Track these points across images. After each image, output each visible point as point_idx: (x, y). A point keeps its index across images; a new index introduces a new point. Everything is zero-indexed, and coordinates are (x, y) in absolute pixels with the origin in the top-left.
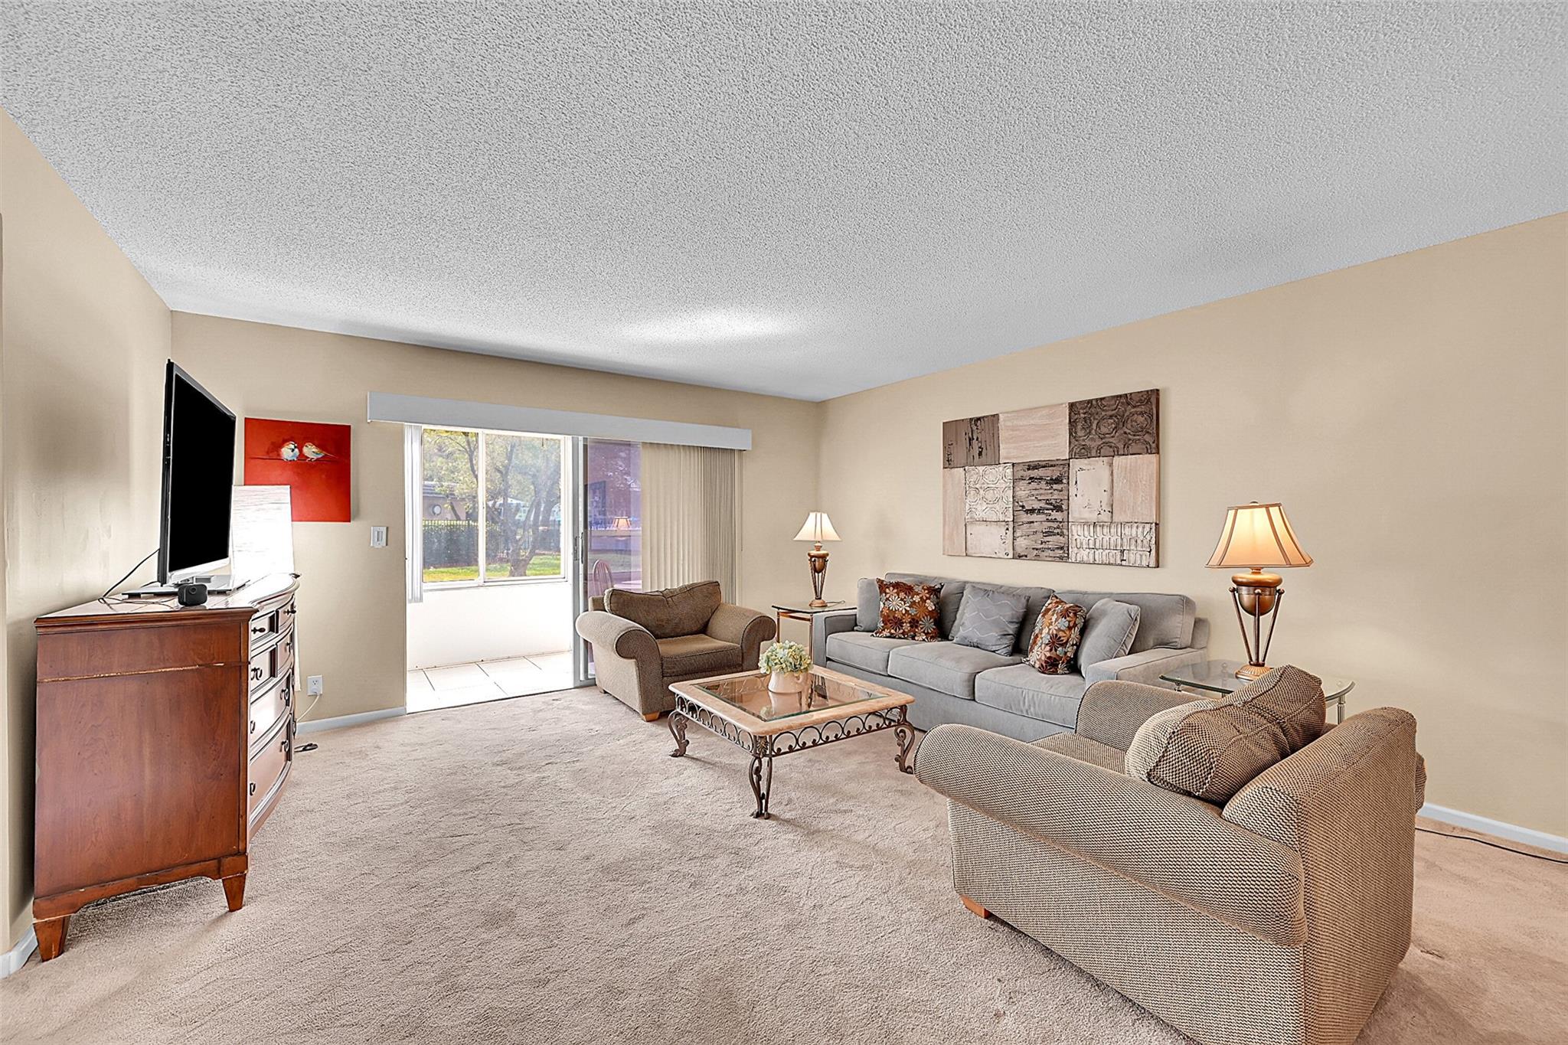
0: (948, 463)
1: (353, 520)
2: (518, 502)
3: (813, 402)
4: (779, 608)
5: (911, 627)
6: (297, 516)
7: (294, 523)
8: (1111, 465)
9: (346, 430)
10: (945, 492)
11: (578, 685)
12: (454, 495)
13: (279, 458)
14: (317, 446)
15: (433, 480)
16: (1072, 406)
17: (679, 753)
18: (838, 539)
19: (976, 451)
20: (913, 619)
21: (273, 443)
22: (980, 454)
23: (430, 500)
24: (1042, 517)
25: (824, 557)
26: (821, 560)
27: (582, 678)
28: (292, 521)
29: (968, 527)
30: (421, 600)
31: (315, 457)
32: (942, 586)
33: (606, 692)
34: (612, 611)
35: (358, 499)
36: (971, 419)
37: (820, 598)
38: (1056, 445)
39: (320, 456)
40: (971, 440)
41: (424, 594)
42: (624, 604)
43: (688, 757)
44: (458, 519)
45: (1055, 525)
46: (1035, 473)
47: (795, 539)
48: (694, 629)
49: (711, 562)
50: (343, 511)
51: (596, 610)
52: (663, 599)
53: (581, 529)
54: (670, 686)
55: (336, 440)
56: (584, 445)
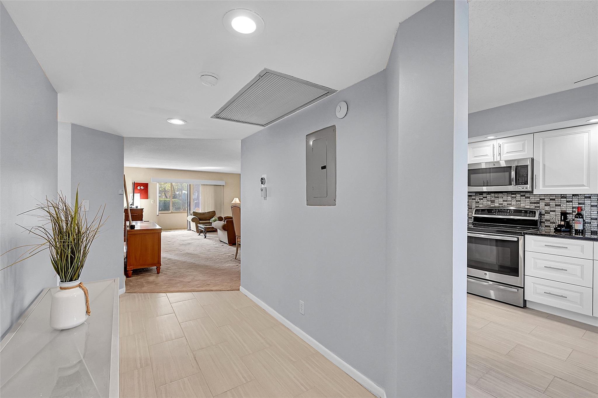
1: (149, 199)
7: (141, 199)
9: (147, 184)
13: (137, 189)
14: (143, 187)
17: (200, 235)
21: (137, 186)
27: (189, 229)
28: (140, 199)
31: (143, 188)
33: (192, 230)
34: (193, 215)
35: (149, 196)
42: (195, 214)
44: (167, 198)
47: (232, 203)
49: (216, 206)
50: (147, 197)
51: (191, 215)
52: (203, 214)
53: (189, 201)
54: (198, 225)
55: (146, 186)
56: (190, 185)
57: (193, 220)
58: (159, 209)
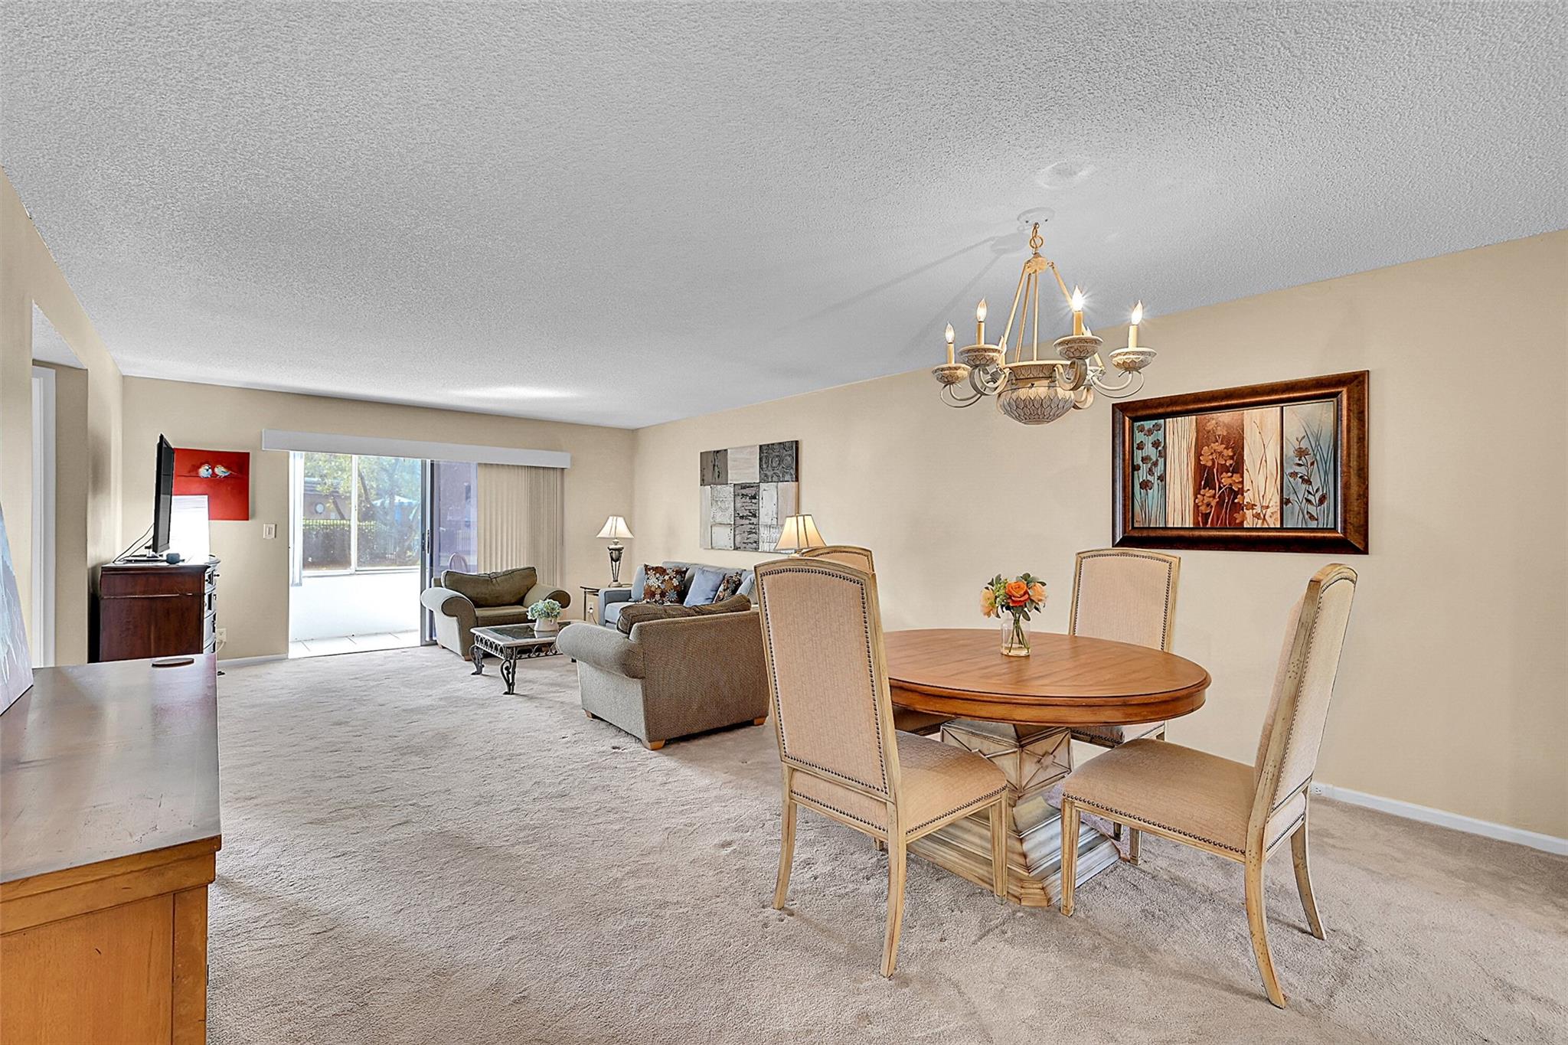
0: (703, 483)
1: (251, 518)
2: (411, 501)
3: (628, 430)
4: (585, 588)
5: (661, 597)
6: (212, 516)
7: (211, 521)
8: (777, 487)
9: (248, 454)
10: (701, 504)
11: (424, 643)
12: (337, 492)
13: (197, 475)
14: (225, 467)
15: (314, 477)
16: (761, 446)
17: (479, 672)
18: (629, 536)
19: (717, 474)
20: (662, 592)
21: (193, 466)
22: (719, 476)
23: (312, 499)
24: (748, 522)
25: (619, 550)
26: (617, 552)
27: (428, 639)
28: (209, 520)
29: (713, 528)
30: (300, 584)
31: (223, 474)
32: (687, 570)
33: (444, 648)
34: (449, 587)
35: (254, 502)
36: (714, 452)
37: (617, 581)
38: (752, 475)
39: (226, 474)
40: (714, 466)
41: (303, 580)
42: (454, 580)
43: (483, 675)
45: (753, 527)
46: (744, 491)
48: (513, 601)
50: (243, 513)
51: (436, 586)
52: (489, 580)
53: (428, 528)
54: (472, 630)
55: (238, 463)
56: (432, 465)
57: (448, 608)
58: (305, 560)
